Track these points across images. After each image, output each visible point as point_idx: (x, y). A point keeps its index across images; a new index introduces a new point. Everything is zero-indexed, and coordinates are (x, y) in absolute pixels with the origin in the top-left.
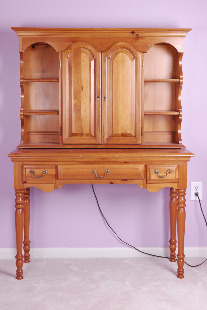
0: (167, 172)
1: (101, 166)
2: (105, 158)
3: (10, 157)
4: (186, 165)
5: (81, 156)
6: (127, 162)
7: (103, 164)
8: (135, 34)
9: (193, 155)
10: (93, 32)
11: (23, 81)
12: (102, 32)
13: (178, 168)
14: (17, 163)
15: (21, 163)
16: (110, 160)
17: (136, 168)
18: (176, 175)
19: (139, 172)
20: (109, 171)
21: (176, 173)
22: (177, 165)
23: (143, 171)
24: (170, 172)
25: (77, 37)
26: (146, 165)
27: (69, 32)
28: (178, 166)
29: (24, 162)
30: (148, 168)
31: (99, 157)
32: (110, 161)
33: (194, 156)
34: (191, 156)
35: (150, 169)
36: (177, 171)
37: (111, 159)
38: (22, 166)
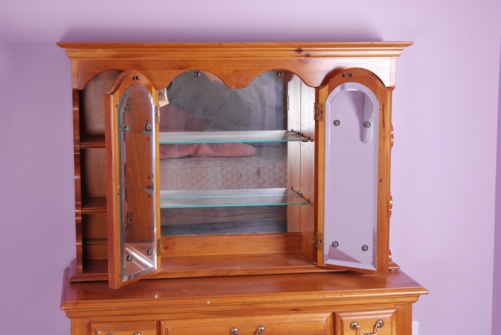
0: (375, 326)
1: (248, 318)
2: (255, 303)
3: (64, 310)
4: (411, 310)
5: (208, 303)
6: (297, 309)
7: (251, 315)
8: (304, 53)
9: (424, 291)
10: (221, 49)
11: (80, 147)
12: (240, 49)
13: (395, 317)
14: (77, 321)
15: (87, 321)
16: (266, 307)
17: (316, 320)
18: (392, 330)
19: (322, 328)
20: (263, 328)
21: (391, 327)
22: (393, 311)
23: (329, 325)
24: (381, 325)
25: (190, 60)
26: (334, 314)
27: (174, 51)
28: (396, 313)
29: (92, 318)
30: (338, 319)
31: (244, 304)
32: (265, 309)
33: (427, 294)
34: (420, 294)
35: (342, 321)
36: (394, 321)
37: (266, 305)
38: (89, 326)
